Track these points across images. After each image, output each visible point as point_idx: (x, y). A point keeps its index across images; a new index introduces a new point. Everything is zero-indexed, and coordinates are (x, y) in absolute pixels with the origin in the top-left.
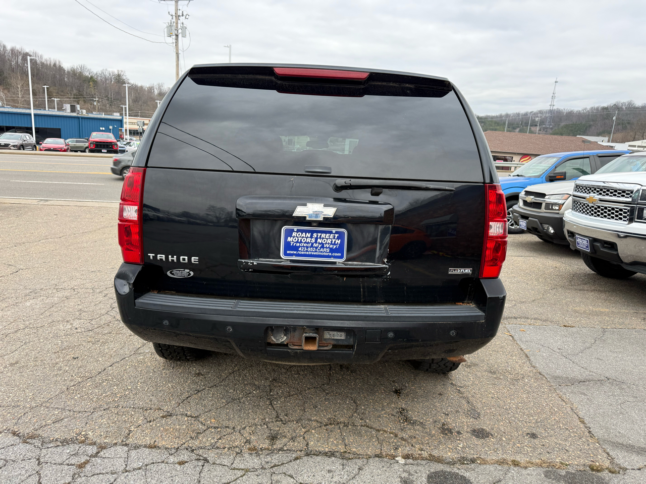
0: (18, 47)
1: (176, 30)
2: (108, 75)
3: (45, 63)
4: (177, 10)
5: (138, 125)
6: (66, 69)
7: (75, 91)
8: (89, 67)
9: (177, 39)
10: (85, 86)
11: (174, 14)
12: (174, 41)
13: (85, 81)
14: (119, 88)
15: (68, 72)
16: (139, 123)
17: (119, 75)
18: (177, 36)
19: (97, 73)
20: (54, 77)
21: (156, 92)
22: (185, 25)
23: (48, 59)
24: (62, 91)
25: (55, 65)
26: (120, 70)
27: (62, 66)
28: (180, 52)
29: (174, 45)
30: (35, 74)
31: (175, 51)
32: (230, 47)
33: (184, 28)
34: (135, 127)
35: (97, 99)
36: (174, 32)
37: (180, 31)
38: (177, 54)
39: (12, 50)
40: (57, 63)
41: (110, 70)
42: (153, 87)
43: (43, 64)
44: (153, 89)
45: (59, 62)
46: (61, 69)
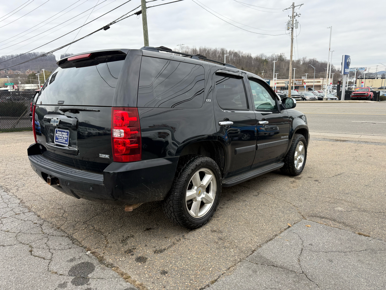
0: (232, 50)
1: (292, 25)
2: (274, 57)
3: (244, 56)
4: (293, 13)
5: (285, 84)
6: (253, 57)
7: (256, 69)
8: (265, 55)
9: (292, 31)
10: (262, 64)
11: (291, 16)
12: (290, 32)
13: (262, 62)
14: (280, 64)
15: (254, 59)
16: (286, 82)
17: (281, 56)
18: (292, 28)
19: (269, 57)
20: (247, 62)
21: (301, 63)
22: (297, 21)
23: (245, 53)
24: (250, 70)
25: (248, 56)
26: (282, 53)
27: (251, 56)
28: (294, 38)
29: (290, 34)
30: (238, 62)
31: (291, 37)
32: (331, 28)
33: (297, 23)
34: (284, 85)
35: (263, 71)
36: (291, 26)
37: (294, 25)
38: (292, 39)
39: (230, 52)
40: (249, 55)
41: (276, 54)
42: (300, 60)
43: (242, 56)
44: (300, 61)
45: (250, 54)
46: (251, 58)
